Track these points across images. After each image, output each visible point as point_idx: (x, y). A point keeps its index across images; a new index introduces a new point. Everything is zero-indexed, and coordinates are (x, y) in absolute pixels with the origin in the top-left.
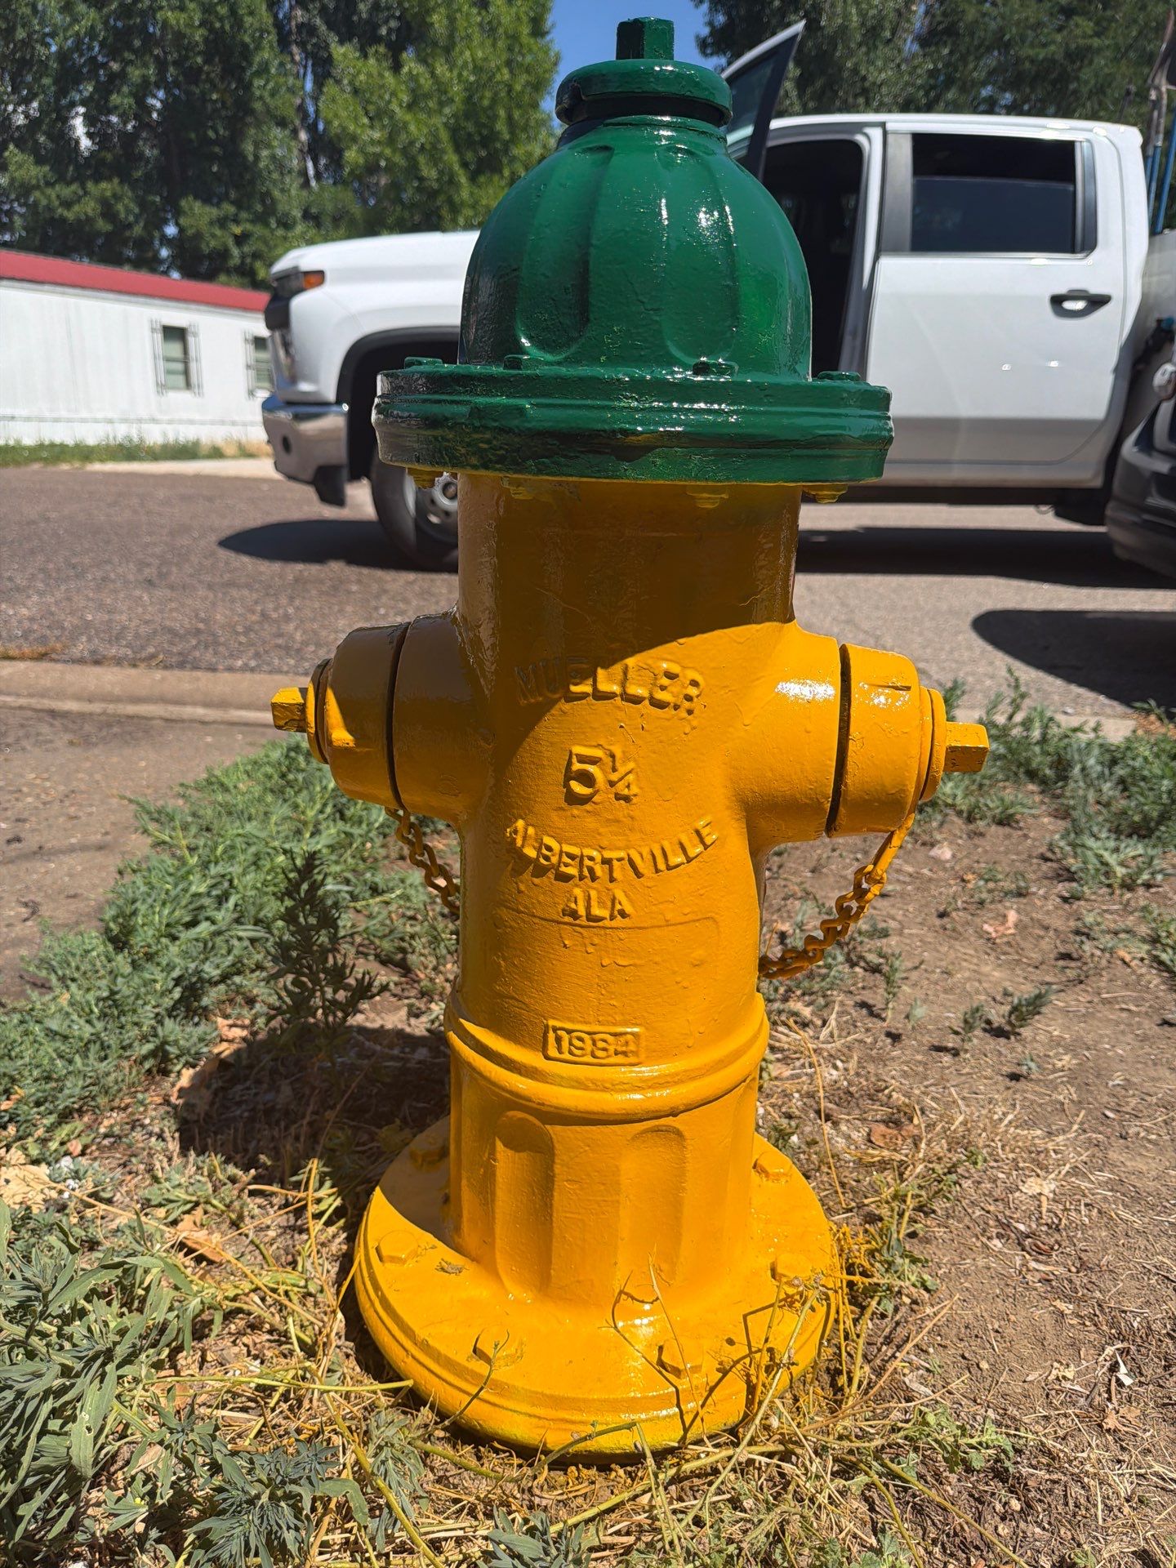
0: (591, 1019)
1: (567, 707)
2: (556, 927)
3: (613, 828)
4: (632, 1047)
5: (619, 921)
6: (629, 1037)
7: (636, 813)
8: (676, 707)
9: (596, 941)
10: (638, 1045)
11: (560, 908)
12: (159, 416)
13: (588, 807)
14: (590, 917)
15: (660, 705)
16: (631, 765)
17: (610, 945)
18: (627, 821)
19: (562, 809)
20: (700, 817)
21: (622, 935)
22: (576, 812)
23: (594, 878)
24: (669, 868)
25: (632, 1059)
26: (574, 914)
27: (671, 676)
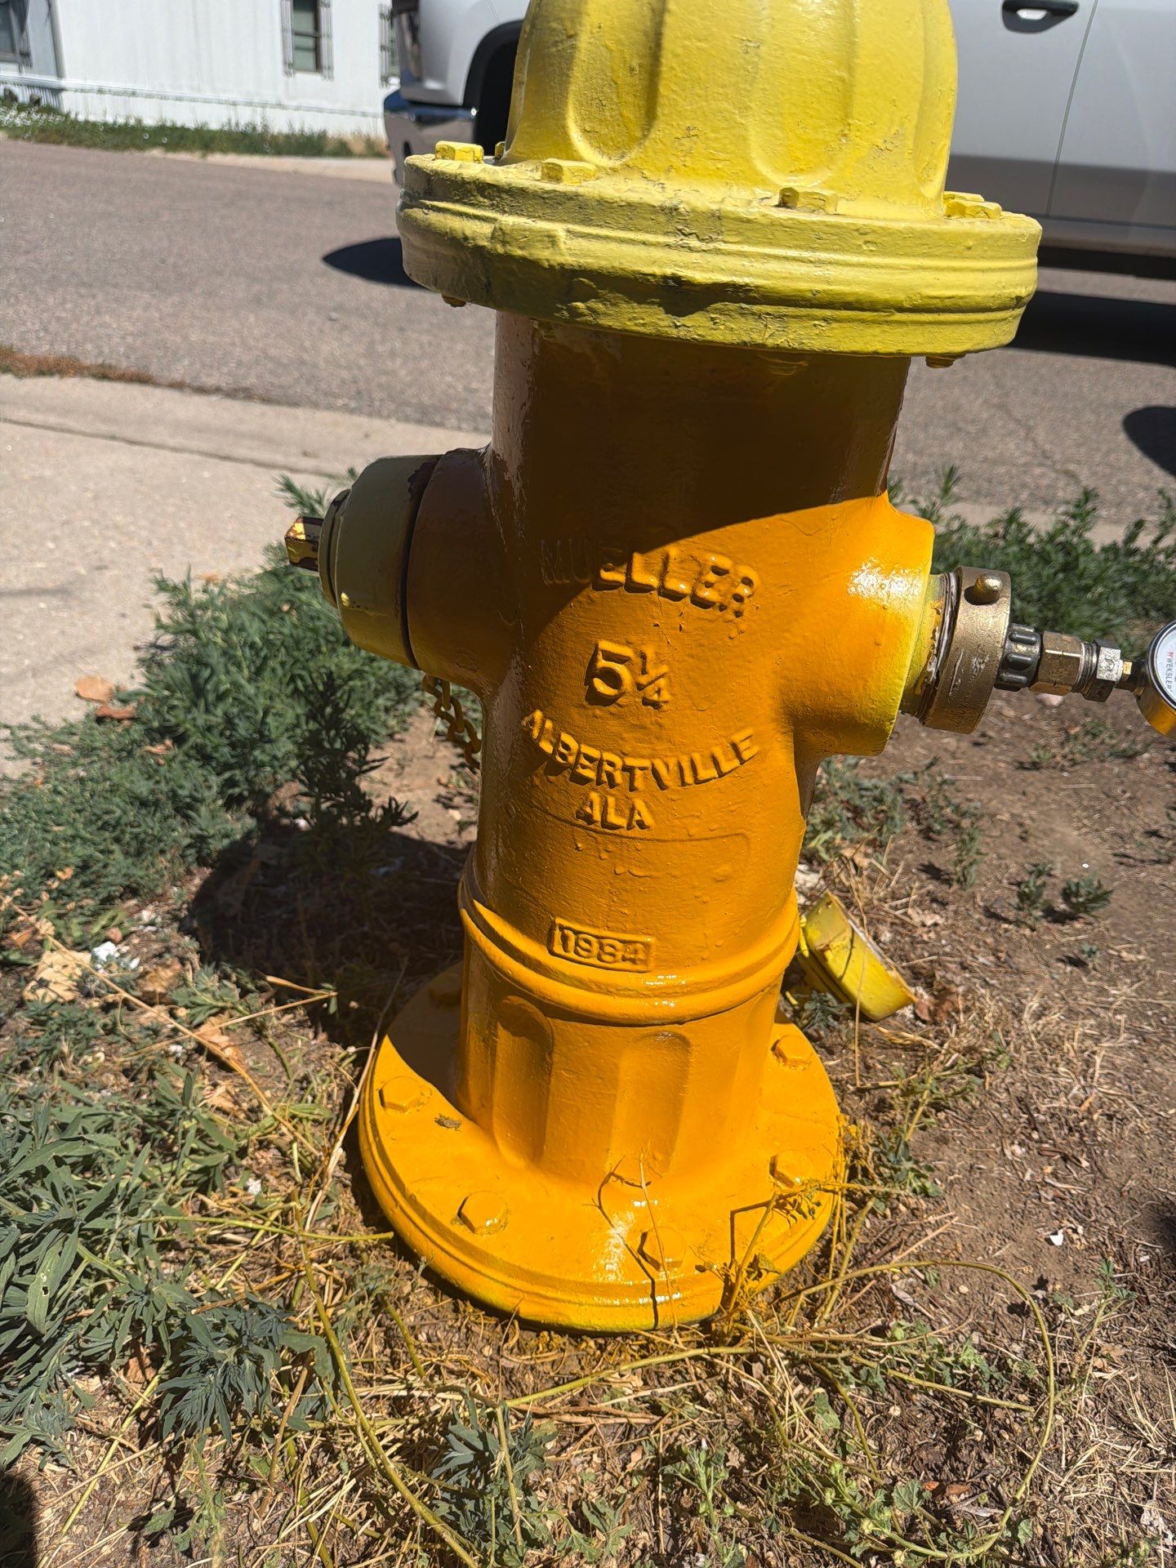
0: (600, 923)
1: (596, 595)
2: (568, 829)
3: (639, 735)
4: (641, 956)
5: (636, 832)
6: (639, 946)
7: (664, 721)
8: (722, 608)
9: (611, 847)
10: (647, 953)
11: (575, 809)
12: (285, 102)
13: (612, 708)
14: (605, 823)
15: (704, 604)
16: (664, 669)
17: (625, 853)
18: (655, 728)
19: (584, 707)
20: (739, 730)
21: (640, 846)
22: (598, 712)
23: (612, 783)
24: (697, 782)
25: (639, 967)
26: (589, 819)
27: (718, 571)
